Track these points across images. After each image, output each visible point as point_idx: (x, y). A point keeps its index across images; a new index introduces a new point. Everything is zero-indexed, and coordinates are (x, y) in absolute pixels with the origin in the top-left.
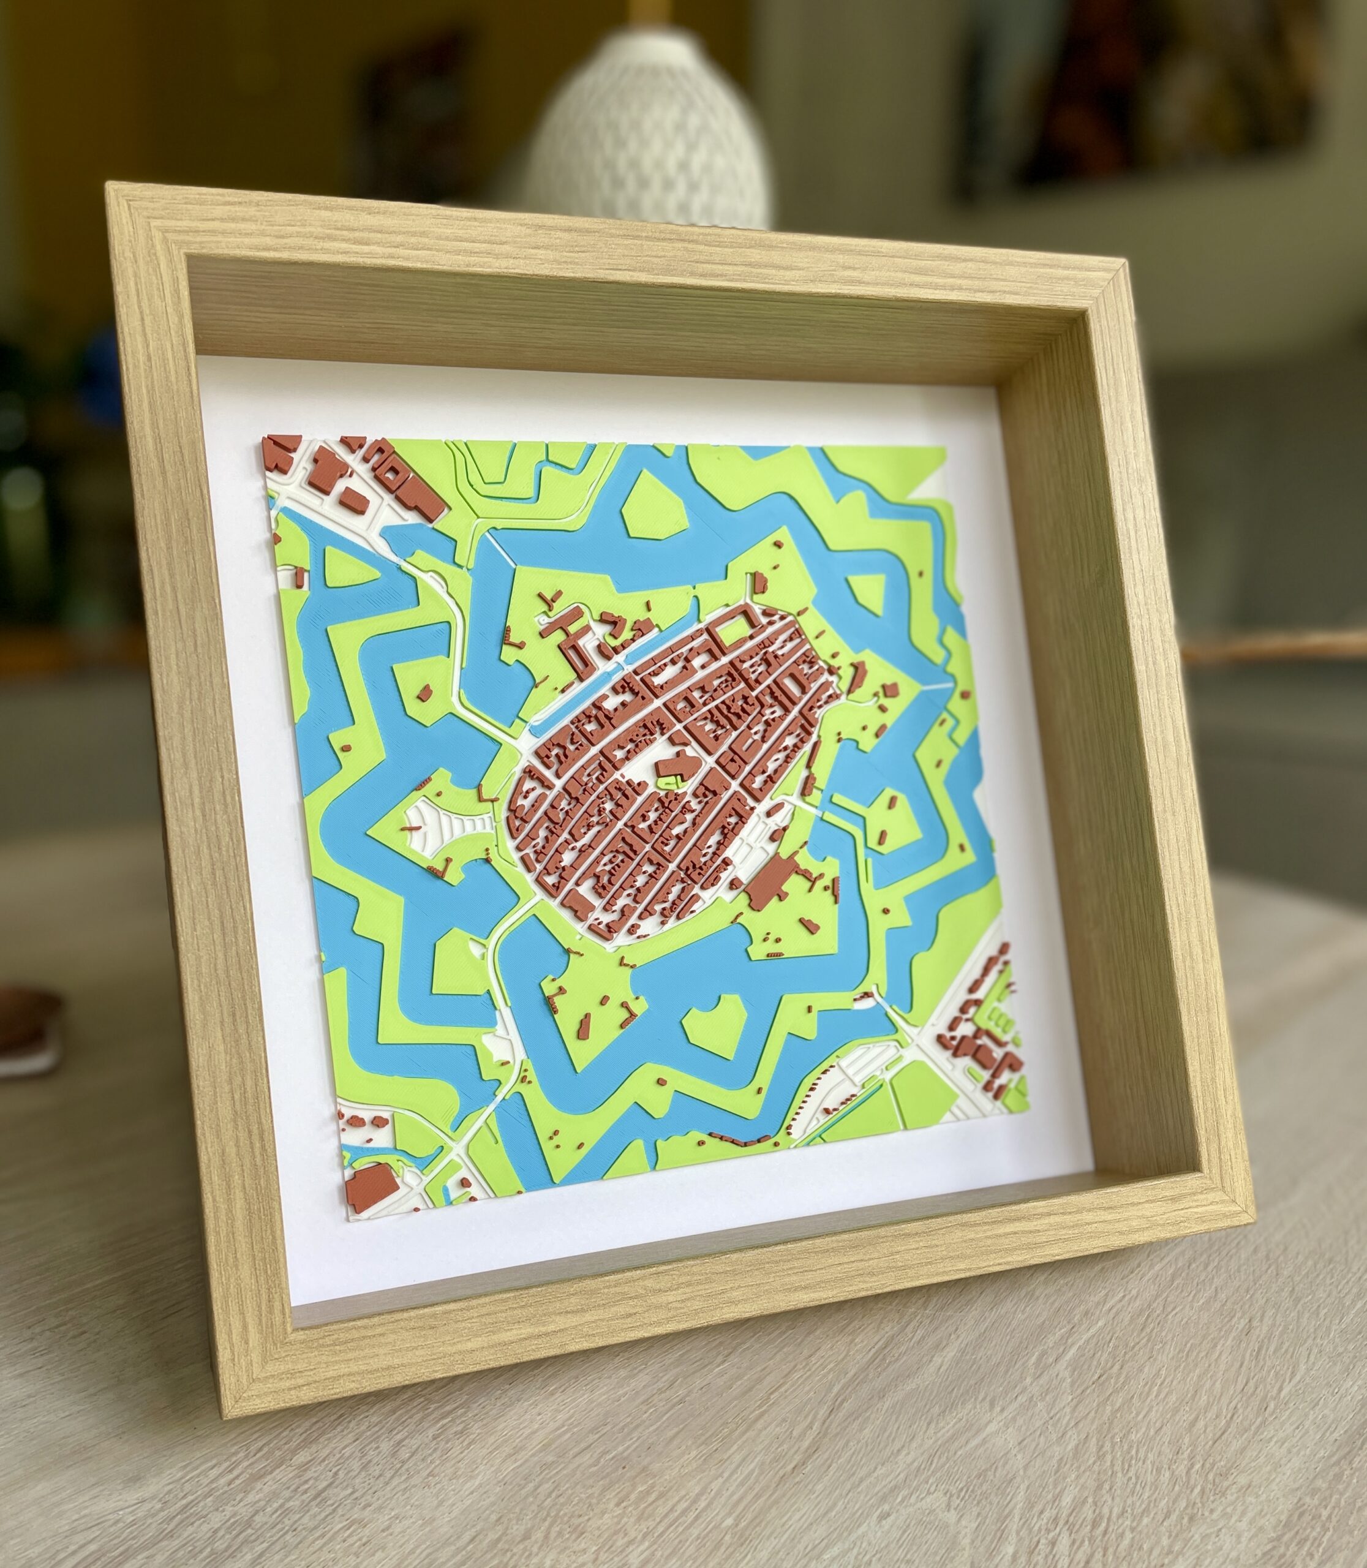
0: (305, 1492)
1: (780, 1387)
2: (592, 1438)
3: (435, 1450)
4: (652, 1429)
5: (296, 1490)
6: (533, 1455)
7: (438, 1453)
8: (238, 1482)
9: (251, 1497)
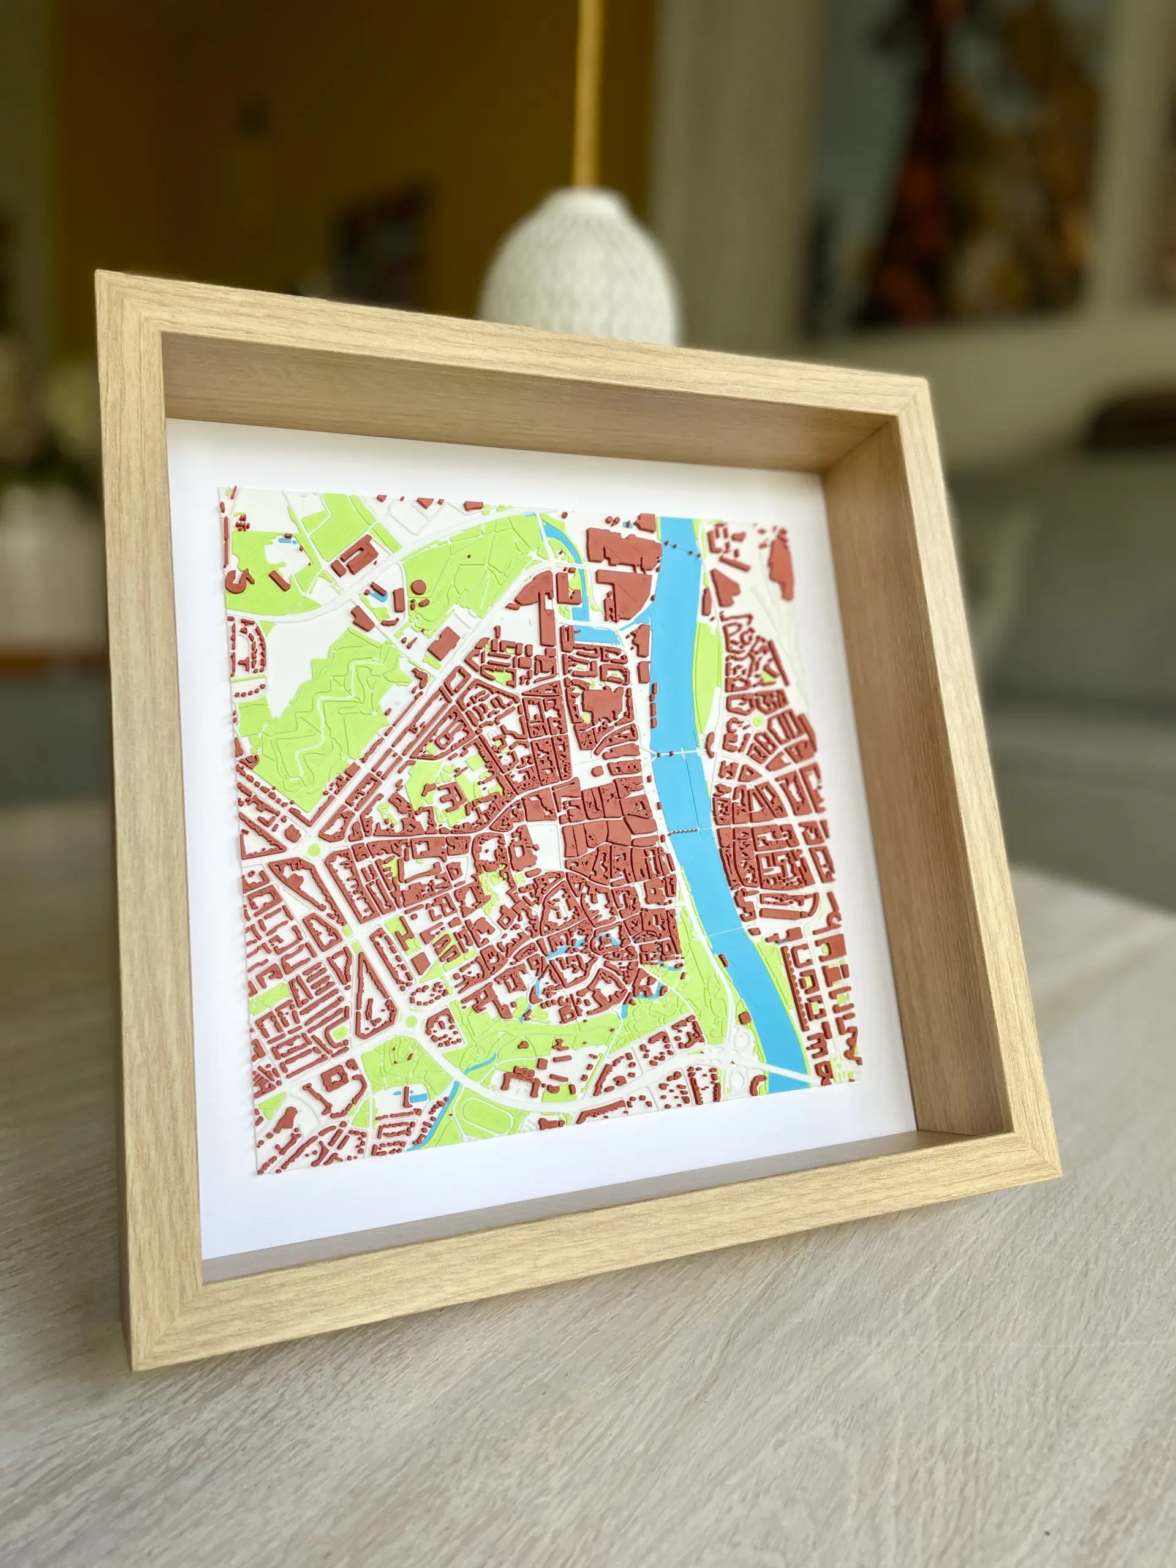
0: (254, 1412)
1: (681, 1318)
2: (514, 1365)
3: (373, 1374)
4: (570, 1355)
5: (245, 1411)
6: (463, 1380)
7: (376, 1376)
8: (193, 1400)
9: (205, 1416)
